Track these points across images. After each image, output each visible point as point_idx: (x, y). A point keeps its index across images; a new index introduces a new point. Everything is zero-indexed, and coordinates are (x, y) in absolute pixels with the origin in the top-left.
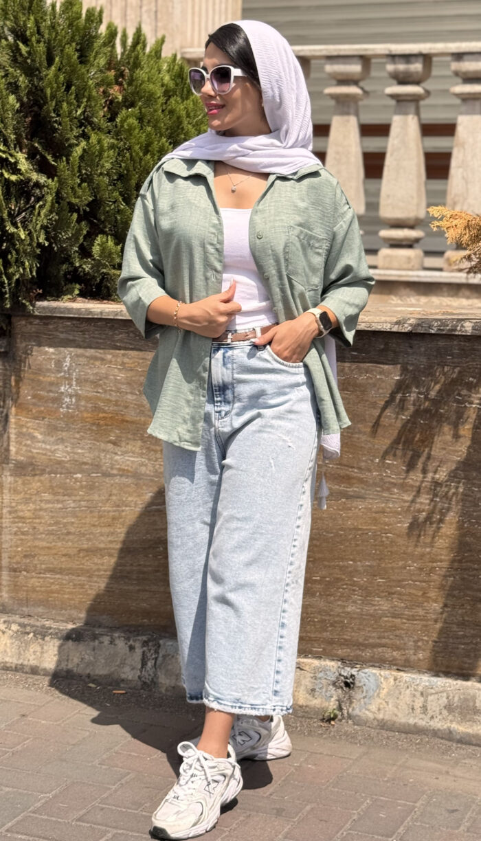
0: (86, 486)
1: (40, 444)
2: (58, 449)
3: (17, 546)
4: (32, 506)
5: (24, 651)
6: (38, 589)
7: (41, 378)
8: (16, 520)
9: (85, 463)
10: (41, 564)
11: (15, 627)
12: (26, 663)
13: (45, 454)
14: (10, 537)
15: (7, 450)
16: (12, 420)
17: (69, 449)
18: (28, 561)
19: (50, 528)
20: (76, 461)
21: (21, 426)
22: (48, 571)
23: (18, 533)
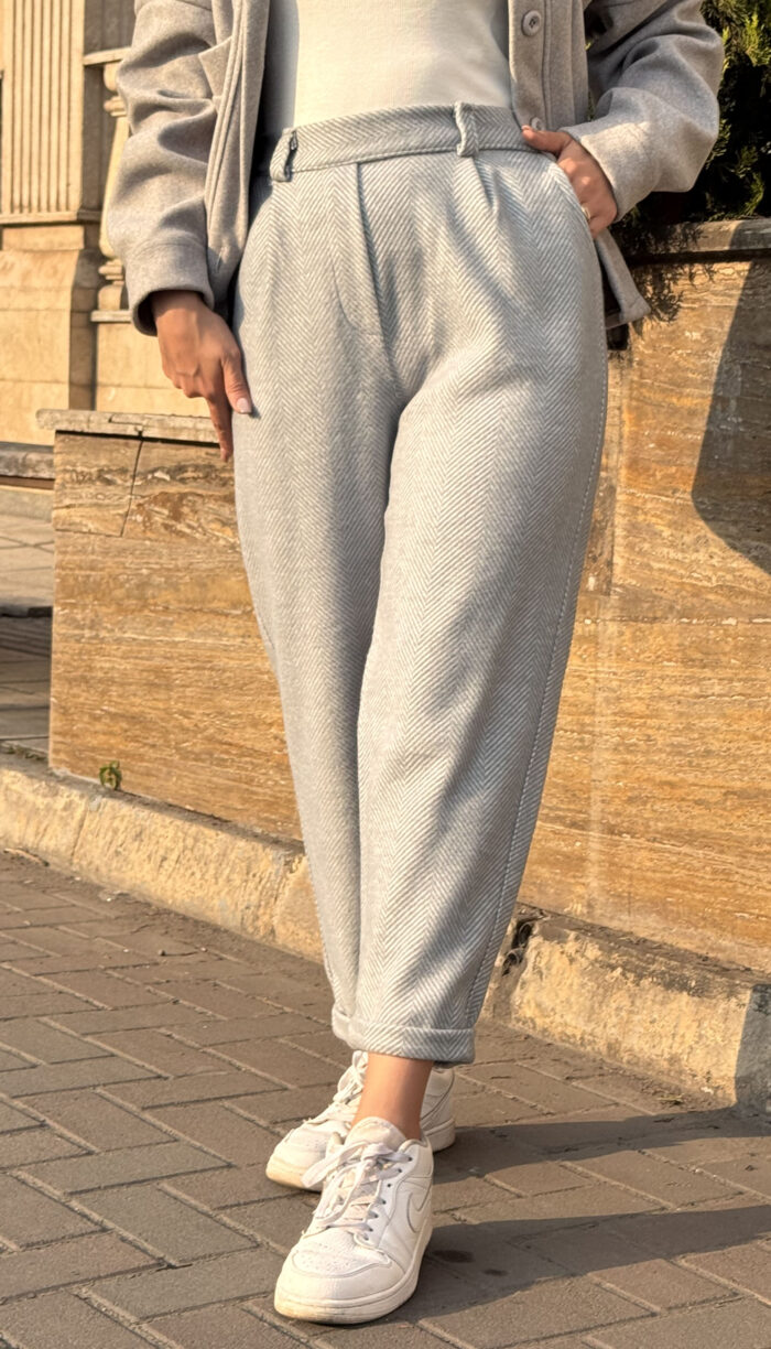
0: (744, 647)
1: (666, 550)
2: (697, 561)
3: (618, 778)
5: (600, 1006)
6: (649, 874)
7: (674, 400)
8: (619, 719)
9: (743, 593)
10: (657, 820)
11: (593, 951)
12: (599, 1031)
13: (671, 573)
14: (607, 756)
15: (610, 564)
16: (621, 497)
17: (714, 561)
18: (634, 811)
19: (676, 740)
20: (731, 588)
21: (635, 510)
22: (670, 835)
23: (620, 747)
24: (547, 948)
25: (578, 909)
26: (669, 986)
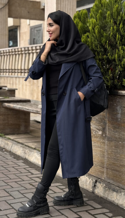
0: (122, 146)
1: (113, 132)
2: (116, 134)
3: (108, 162)
4: (111, 150)
5: (105, 192)
6: (112, 175)
7: (113, 113)
8: (108, 154)
9: (122, 139)
10: (112, 168)
11: (104, 185)
12: (105, 196)
13: (113, 135)
14: (106, 158)
15: (106, 133)
16: (107, 125)
17: (118, 134)
18: (110, 166)
19: (114, 157)
20: (120, 138)
21: (109, 126)
22: (114, 170)
23: (108, 158)
24: (99, 184)
25: (103, 179)
26: (113, 191)
